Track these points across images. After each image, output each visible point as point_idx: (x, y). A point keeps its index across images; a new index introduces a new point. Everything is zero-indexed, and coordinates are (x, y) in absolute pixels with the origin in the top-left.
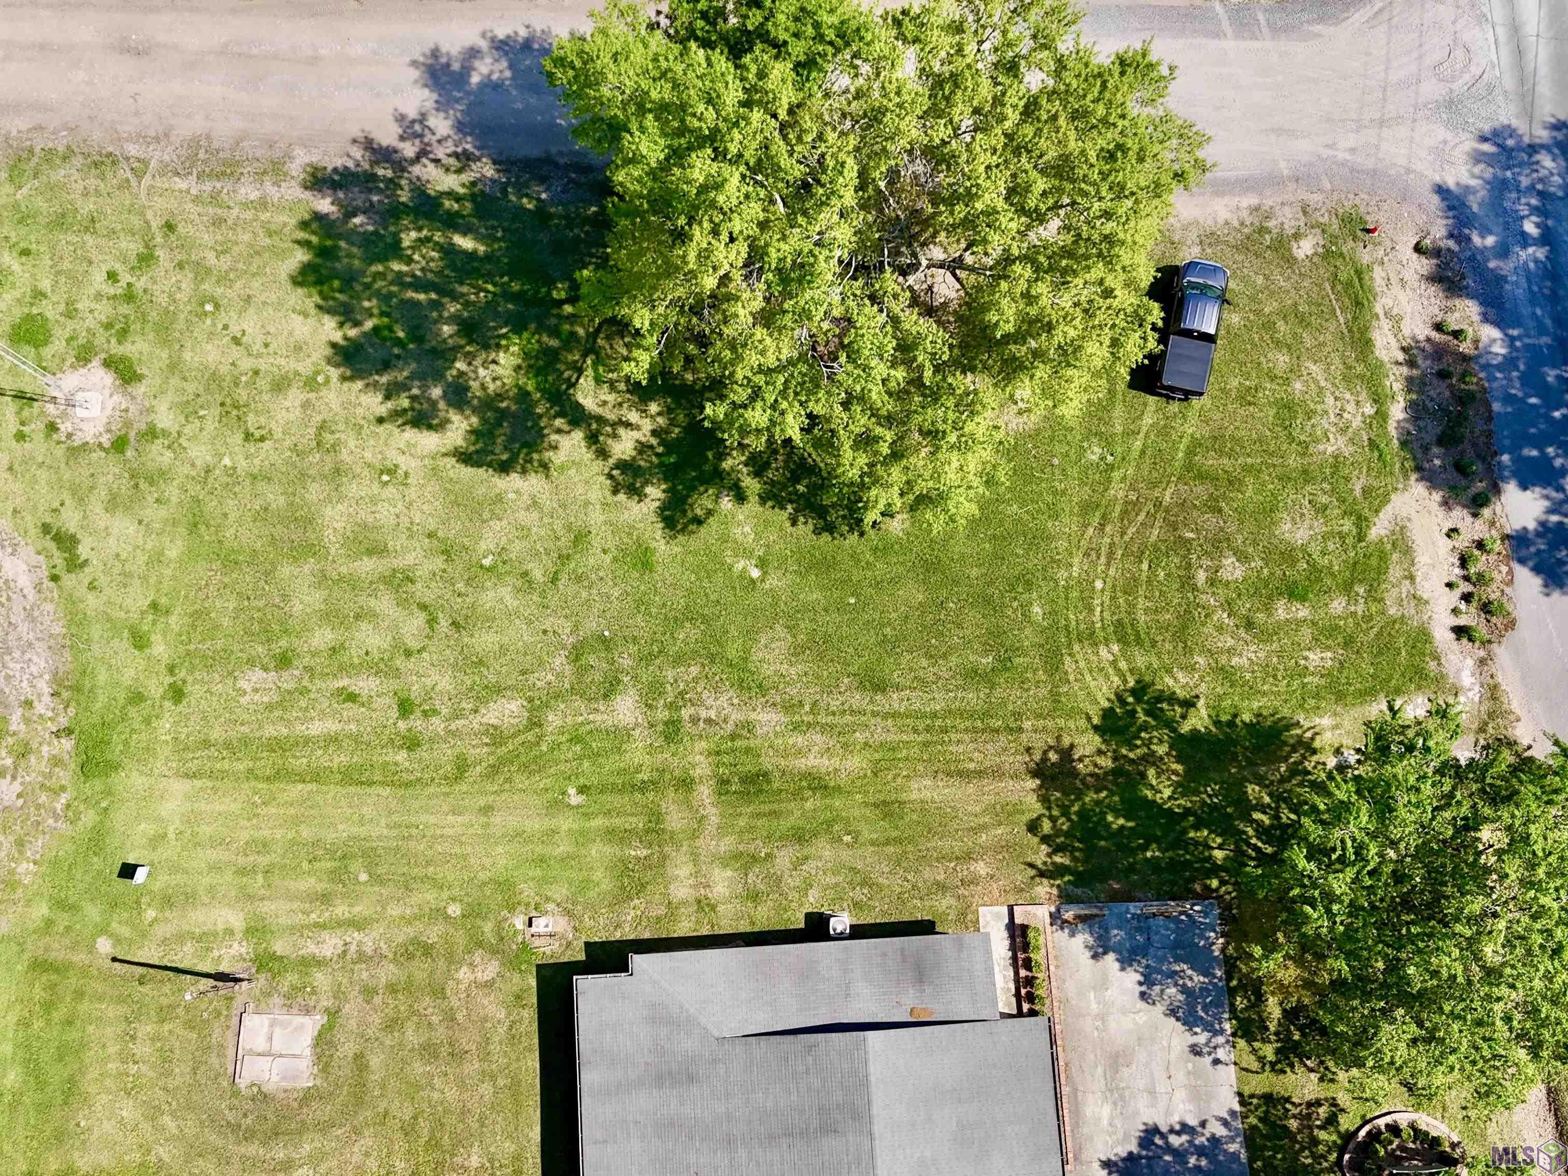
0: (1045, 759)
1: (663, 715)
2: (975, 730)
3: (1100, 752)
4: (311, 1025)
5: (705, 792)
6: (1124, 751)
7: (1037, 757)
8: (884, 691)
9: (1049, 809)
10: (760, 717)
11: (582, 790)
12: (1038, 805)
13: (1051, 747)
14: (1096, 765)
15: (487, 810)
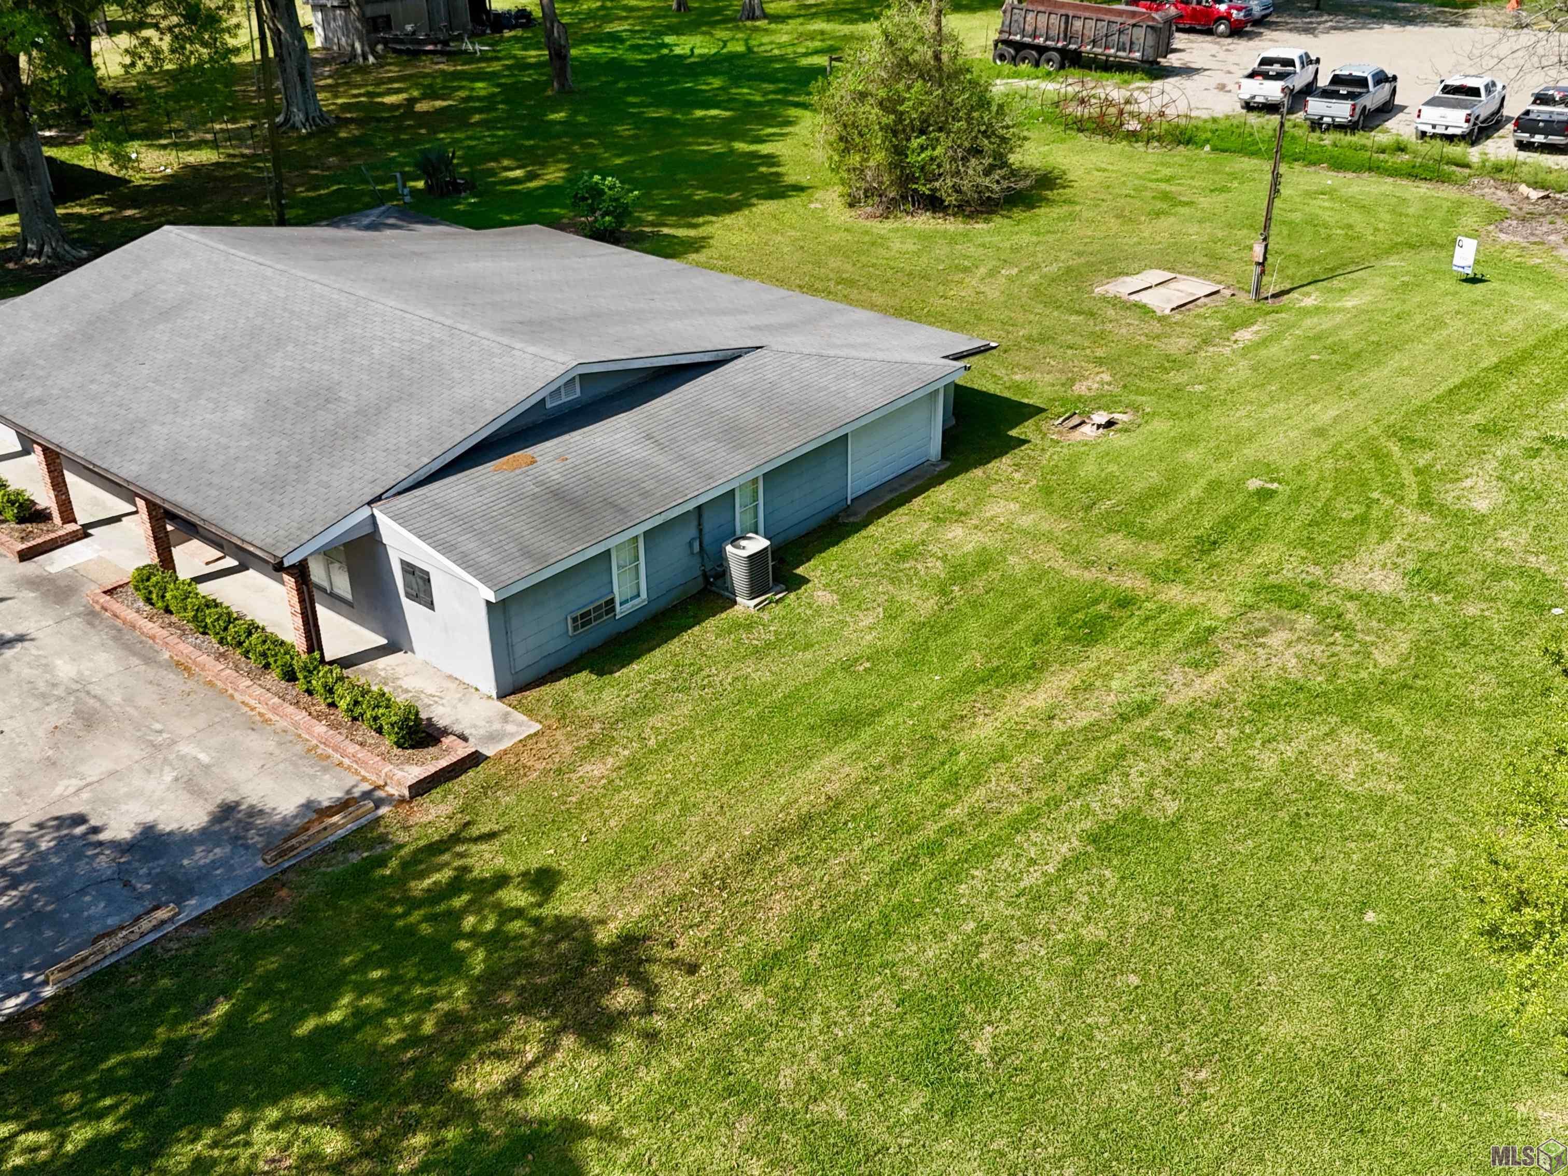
0: (640, 980)
1: (1326, 601)
2: (847, 911)
3: (515, 1088)
4: (1162, 306)
5: (1131, 582)
6: (451, 1134)
7: (660, 974)
8: (1094, 839)
9: (536, 922)
10: (1211, 678)
11: (1266, 494)
12: (566, 910)
13: (648, 1010)
14: (500, 1056)
15: (1320, 432)
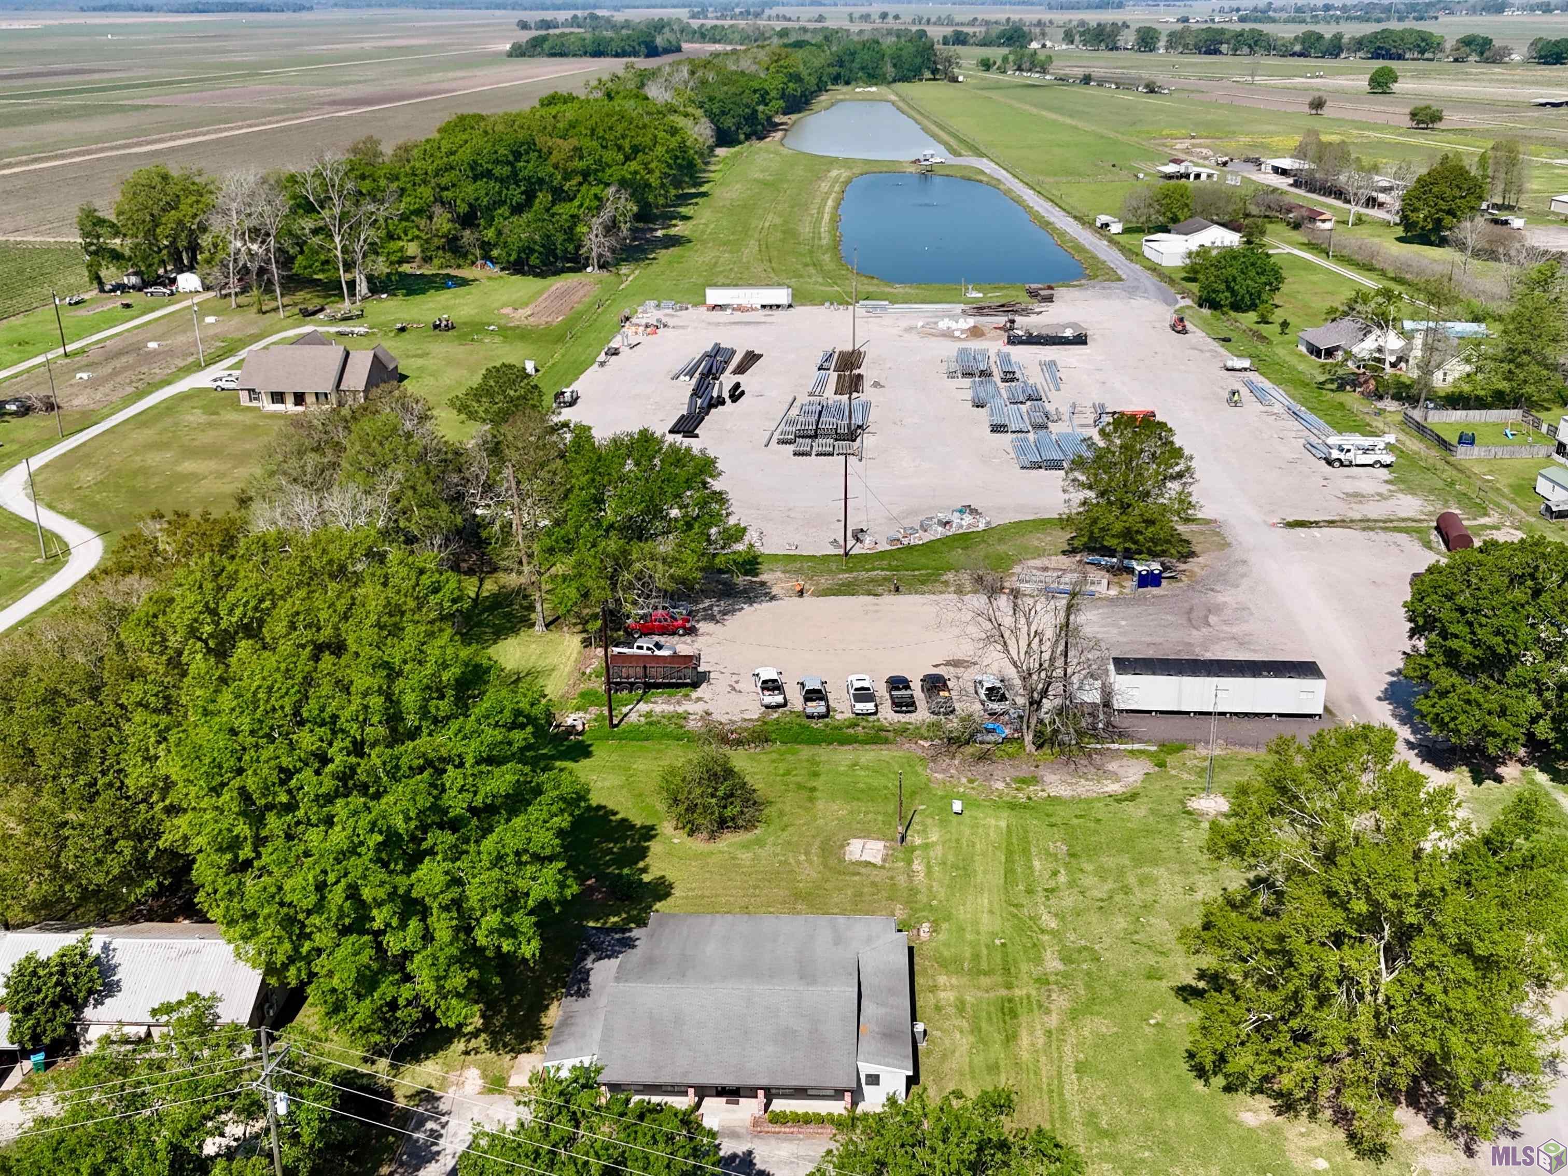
1: (1052, 978)
4: (878, 860)
5: (1003, 992)
8: (1077, 1072)
10: (1054, 1017)
11: (1003, 945)
15: (991, 912)
